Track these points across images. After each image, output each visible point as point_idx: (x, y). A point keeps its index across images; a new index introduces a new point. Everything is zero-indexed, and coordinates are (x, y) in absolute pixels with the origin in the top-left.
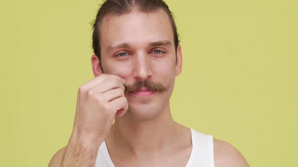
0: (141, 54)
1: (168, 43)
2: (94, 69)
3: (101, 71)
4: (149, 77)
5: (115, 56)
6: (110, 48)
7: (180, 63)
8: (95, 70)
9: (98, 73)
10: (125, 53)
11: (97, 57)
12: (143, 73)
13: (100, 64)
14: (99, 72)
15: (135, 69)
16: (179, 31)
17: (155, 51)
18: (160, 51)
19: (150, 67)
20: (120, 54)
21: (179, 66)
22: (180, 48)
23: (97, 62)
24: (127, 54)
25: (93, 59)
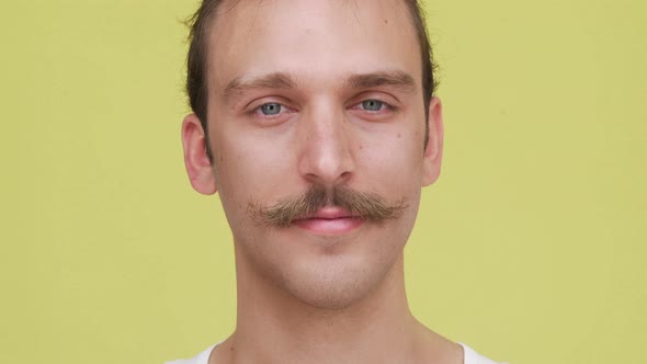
0: (324, 108)
1: (405, 80)
2: (187, 158)
3: (207, 161)
4: (346, 175)
5: (250, 112)
6: (233, 87)
7: (435, 150)
8: (192, 159)
9: (198, 167)
10: (279, 105)
11: (197, 122)
12: (328, 163)
13: (206, 142)
14: (203, 164)
15: (306, 153)
16: (437, 56)
17: (364, 103)
18: (380, 103)
19: (347, 149)
20: (263, 108)
21: (433, 157)
22: (438, 107)
23: (198, 136)
24: (283, 109)
25: (188, 127)
